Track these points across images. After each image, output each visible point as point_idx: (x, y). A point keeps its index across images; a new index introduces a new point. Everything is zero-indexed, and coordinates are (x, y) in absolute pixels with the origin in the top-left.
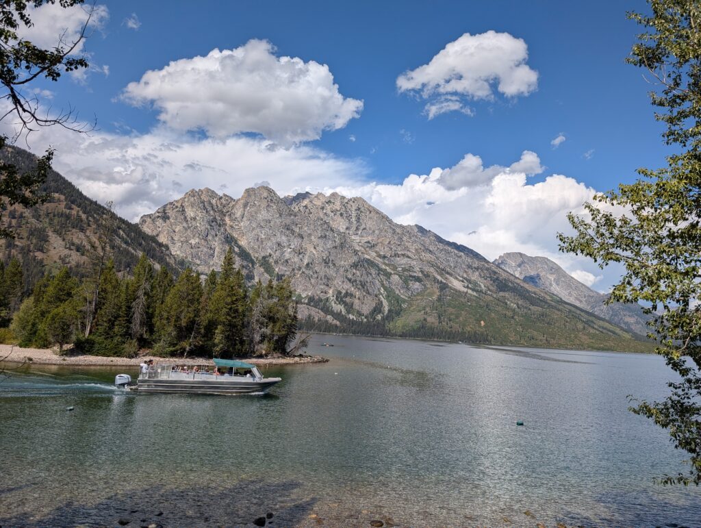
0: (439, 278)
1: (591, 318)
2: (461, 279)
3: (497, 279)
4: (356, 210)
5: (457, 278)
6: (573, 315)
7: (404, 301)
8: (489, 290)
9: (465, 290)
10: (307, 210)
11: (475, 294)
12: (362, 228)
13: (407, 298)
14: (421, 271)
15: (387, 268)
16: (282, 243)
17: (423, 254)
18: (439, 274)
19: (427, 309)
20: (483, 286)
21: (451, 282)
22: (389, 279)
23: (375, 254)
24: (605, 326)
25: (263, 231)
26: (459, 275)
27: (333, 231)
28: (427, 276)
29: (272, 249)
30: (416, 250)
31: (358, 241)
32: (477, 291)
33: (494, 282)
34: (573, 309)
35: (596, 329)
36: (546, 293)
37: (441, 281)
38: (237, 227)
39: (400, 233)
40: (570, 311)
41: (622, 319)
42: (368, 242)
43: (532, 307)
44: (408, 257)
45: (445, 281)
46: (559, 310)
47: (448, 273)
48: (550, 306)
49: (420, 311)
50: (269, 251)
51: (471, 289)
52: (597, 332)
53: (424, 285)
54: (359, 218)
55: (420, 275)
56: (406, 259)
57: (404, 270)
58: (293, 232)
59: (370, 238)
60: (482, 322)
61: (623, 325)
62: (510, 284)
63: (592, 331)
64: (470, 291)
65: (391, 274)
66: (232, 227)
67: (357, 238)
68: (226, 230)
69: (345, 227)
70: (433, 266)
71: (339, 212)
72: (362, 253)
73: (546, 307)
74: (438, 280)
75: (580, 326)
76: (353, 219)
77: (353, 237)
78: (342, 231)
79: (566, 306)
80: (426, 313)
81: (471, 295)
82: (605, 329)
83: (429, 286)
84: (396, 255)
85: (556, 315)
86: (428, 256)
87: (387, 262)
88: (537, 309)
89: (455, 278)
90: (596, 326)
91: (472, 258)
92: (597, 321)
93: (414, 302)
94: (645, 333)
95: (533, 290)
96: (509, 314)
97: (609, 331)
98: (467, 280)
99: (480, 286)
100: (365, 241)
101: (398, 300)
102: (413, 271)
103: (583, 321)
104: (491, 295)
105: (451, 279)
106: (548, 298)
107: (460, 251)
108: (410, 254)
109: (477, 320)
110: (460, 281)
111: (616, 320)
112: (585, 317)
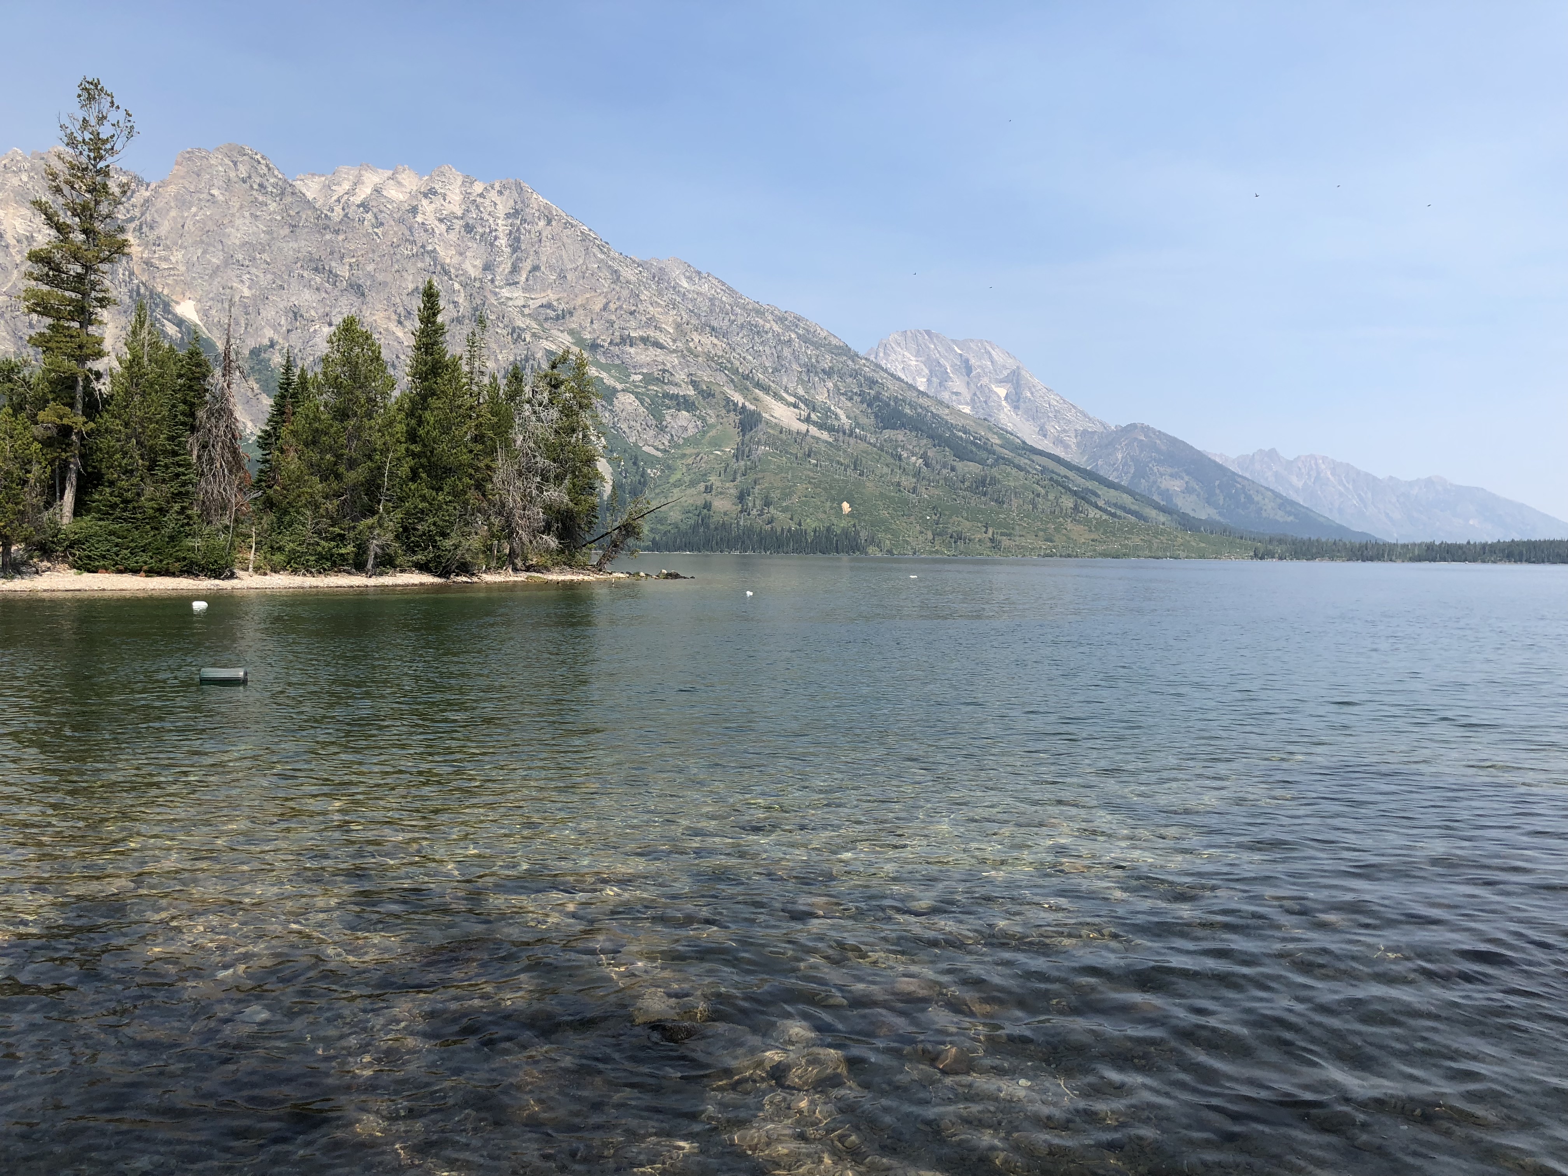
0: (738, 398)
1: (1091, 485)
2: (792, 399)
3: (877, 398)
4: (508, 216)
5: (782, 399)
6: (1051, 479)
7: (652, 461)
8: (858, 425)
9: (803, 427)
10: (369, 216)
11: (825, 435)
12: (527, 265)
13: (659, 454)
14: (694, 384)
15: (604, 375)
16: (303, 311)
17: (696, 337)
18: (736, 388)
19: (713, 479)
20: (843, 417)
21: (767, 409)
22: (611, 404)
23: (569, 338)
24: (1120, 502)
25: (246, 277)
26: (786, 390)
27: (446, 273)
28: (707, 394)
29: (276, 327)
30: (678, 326)
31: (521, 303)
32: (831, 429)
33: (870, 405)
34: (1051, 465)
35: (1100, 509)
36: (990, 429)
37: (744, 407)
38: (164, 265)
39: (633, 279)
40: (1044, 470)
41: (1155, 482)
42: (549, 306)
43: (959, 465)
44: (658, 345)
45: (753, 407)
46: (1019, 468)
47: (758, 385)
48: (1000, 460)
49: (693, 484)
50: (269, 333)
51: (815, 424)
52: (1105, 517)
53: (704, 420)
54: (518, 240)
55: (691, 392)
56: (653, 352)
57: (649, 379)
58: (332, 277)
59: (551, 296)
60: (846, 506)
61: (1156, 498)
62: (907, 411)
63: (1093, 513)
64: (814, 431)
65: (615, 391)
66: (148, 263)
67: (517, 295)
68: (132, 274)
69: (479, 263)
70: (722, 368)
71: (461, 222)
72: (534, 335)
73: (989, 462)
74: (736, 405)
75: (1068, 502)
76: (503, 242)
77: (505, 292)
78: (473, 273)
79: (1035, 457)
80: (708, 489)
81: (817, 439)
82: (1123, 508)
83: (712, 420)
84: (627, 340)
85: (1012, 479)
86: (706, 342)
87: (603, 360)
88: (972, 469)
89: (777, 396)
90: (1101, 503)
91: (817, 346)
92: (1102, 491)
93: (679, 462)
94: (1204, 513)
95: (961, 422)
96: (907, 482)
97: (1130, 512)
98: (806, 402)
99: (837, 417)
100: (539, 303)
101: (636, 458)
102: (670, 383)
103: (1075, 493)
104: (863, 439)
105: (768, 399)
106: (996, 440)
107: (788, 328)
108: (662, 339)
109: (833, 500)
110: (789, 404)
111: (1143, 486)
112: (1079, 482)
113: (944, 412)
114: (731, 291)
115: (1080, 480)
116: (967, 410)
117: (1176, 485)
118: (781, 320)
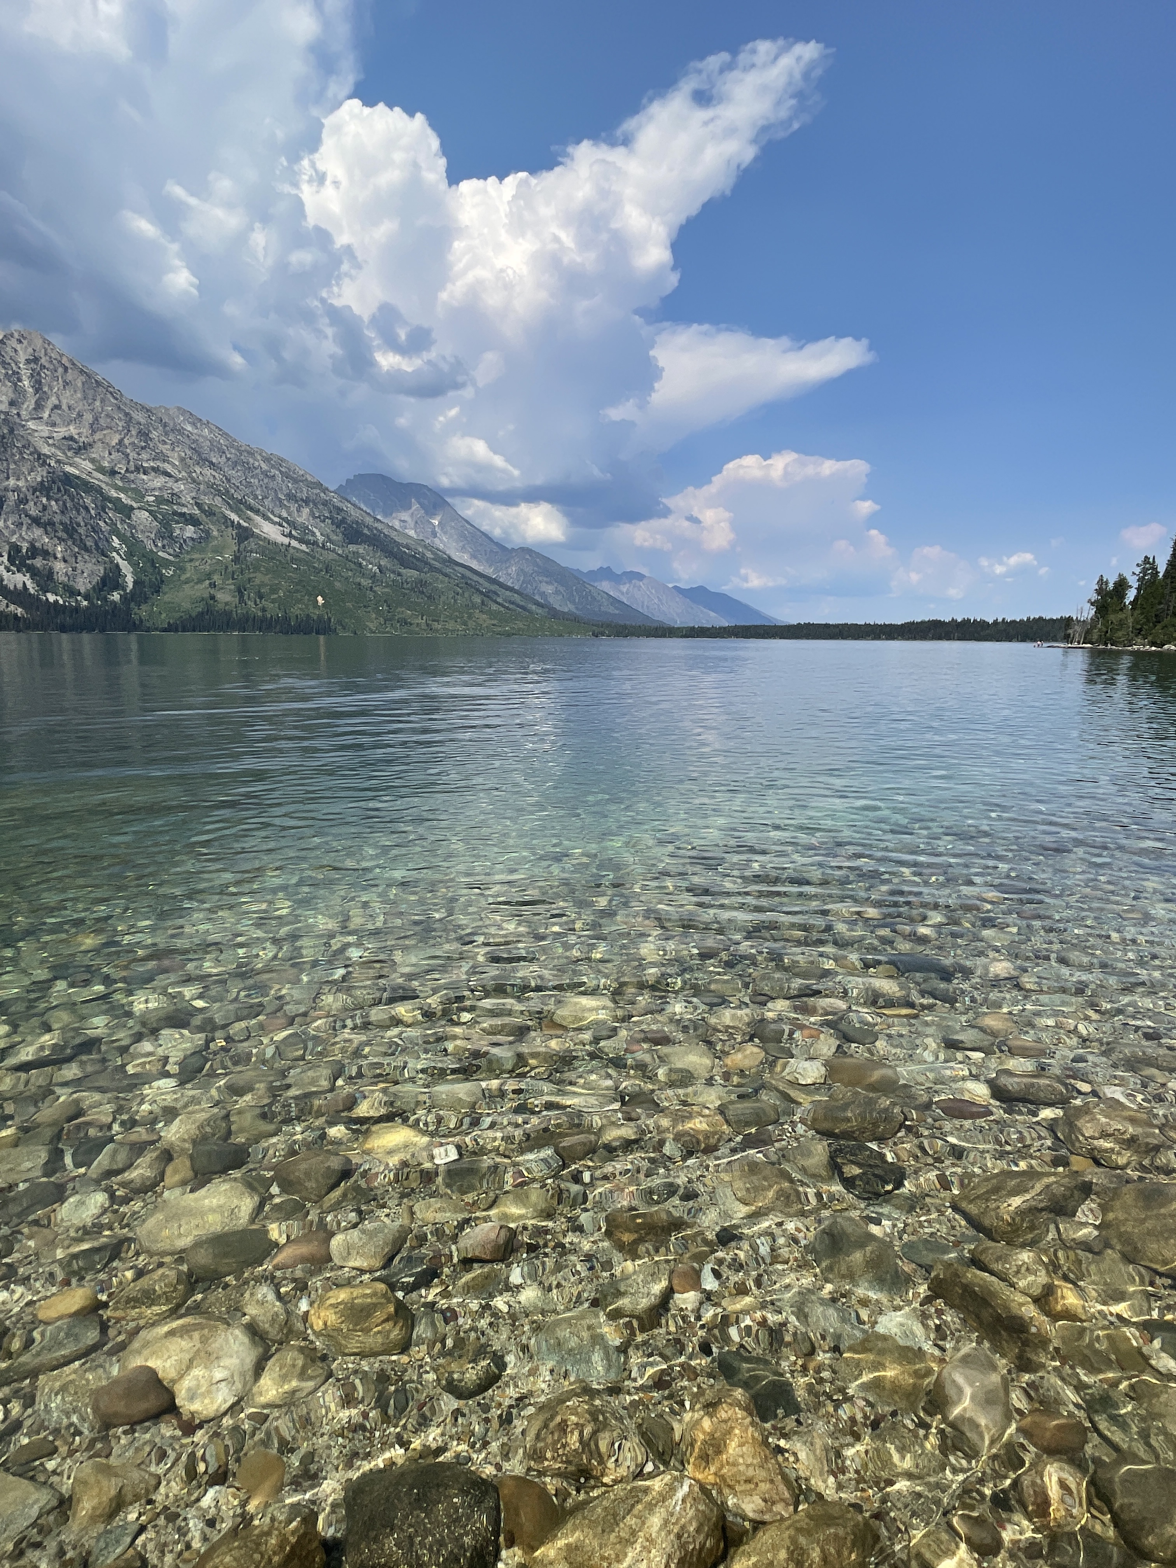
0: (234, 517)
1: (494, 587)
2: (277, 520)
3: (343, 521)
4: (28, 361)
5: (269, 519)
6: (467, 583)
7: (166, 563)
8: (329, 540)
9: (286, 541)
11: (304, 547)
12: (49, 404)
13: (171, 558)
14: (197, 504)
15: (122, 496)
17: (198, 469)
18: (232, 509)
19: (216, 578)
20: (318, 534)
21: (257, 526)
22: (129, 518)
23: (91, 465)
24: (512, 600)
26: (272, 513)
28: (209, 513)
30: (182, 460)
31: (46, 434)
32: (307, 543)
33: (338, 526)
34: (468, 574)
35: (499, 604)
36: (425, 547)
37: (239, 524)
39: (142, 421)
40: (463, 577)
41: (536, 587)
42: (71, 438)
43: (403, 571)
44: (166, 474)
45: (245, 524)
46: (446, 575)
47: (251, 509)
48: (433, 569)
49: (200, 581)
51: (295, 538)
52: (501, 609)
53: (206, 532)
54: (39, 382)
55: (196, 511)
56: (162, 478)
57: (160, 500)
59: (73, 430)
60: (320, 599)
61: (537, 597)
62: (366, 531)
63: (494, 607)
64: (294, 543)
65: (132, 508)
67: (41, 428)
69: (4, 399)
70: (219, 493)
72: (58, 462)
73: (425, 569)
74: (232, 522)
75: (477, 599)
76: (25, 383)
77: (31, 425)
79: (457, 568)
80: (213, 585)
81: (297, 550)
82: (513, 603)
83: (214, 533)
84: (140, 469)
85: (441, 584)
86: (207, 474)
87: (120, 484)
88: (411, 574)
89: (266, 518)
90: (499, 600)
91: (295, 481)
92: (501, 591)
93: (188, 565)
94: (567, 608)
95: (405, 542)
96: (366, 582)
97: (518, 606)
98: (288, 522)
99: (314, 534)
100: (61, 435)
101: (153, 561)
102: (178, 504)
103: (481, 593)
104: (334, 551)
105: (258, 519)
106: (429, 555)
107: (273, 467)
108: (169, 469)
109: (310, 595)
110: (274, 523)
111: (529, 590)
112: (485, 586)
113: (393, 535)
114: (225, 435)
115: (486, 584)
116: (412, 533)
117: (549, 589)
118: (267, 460)
